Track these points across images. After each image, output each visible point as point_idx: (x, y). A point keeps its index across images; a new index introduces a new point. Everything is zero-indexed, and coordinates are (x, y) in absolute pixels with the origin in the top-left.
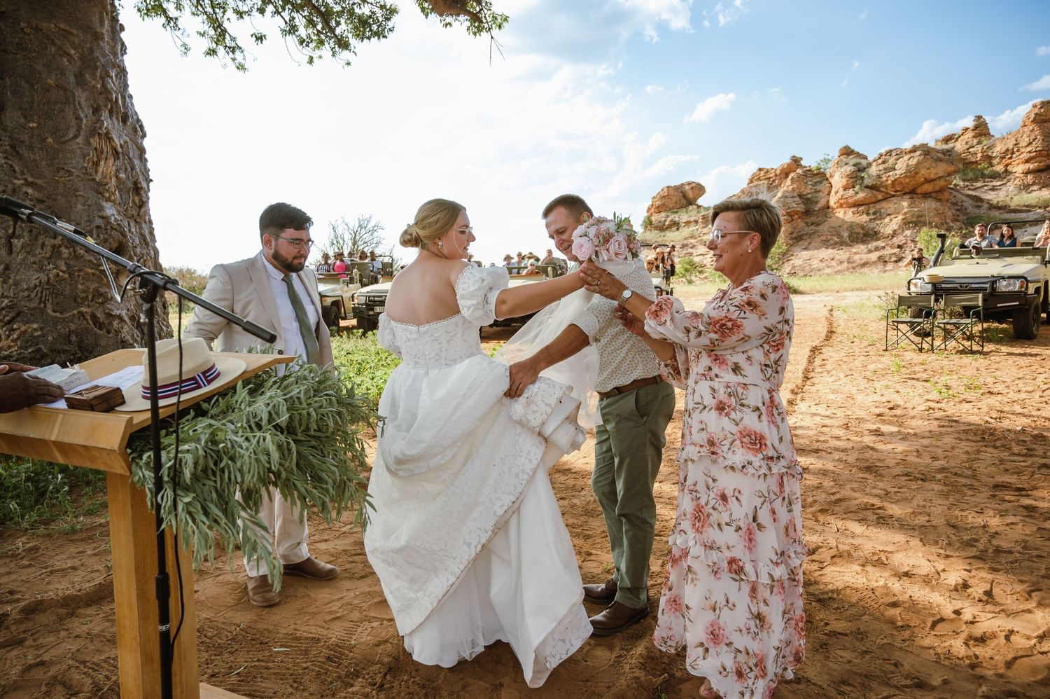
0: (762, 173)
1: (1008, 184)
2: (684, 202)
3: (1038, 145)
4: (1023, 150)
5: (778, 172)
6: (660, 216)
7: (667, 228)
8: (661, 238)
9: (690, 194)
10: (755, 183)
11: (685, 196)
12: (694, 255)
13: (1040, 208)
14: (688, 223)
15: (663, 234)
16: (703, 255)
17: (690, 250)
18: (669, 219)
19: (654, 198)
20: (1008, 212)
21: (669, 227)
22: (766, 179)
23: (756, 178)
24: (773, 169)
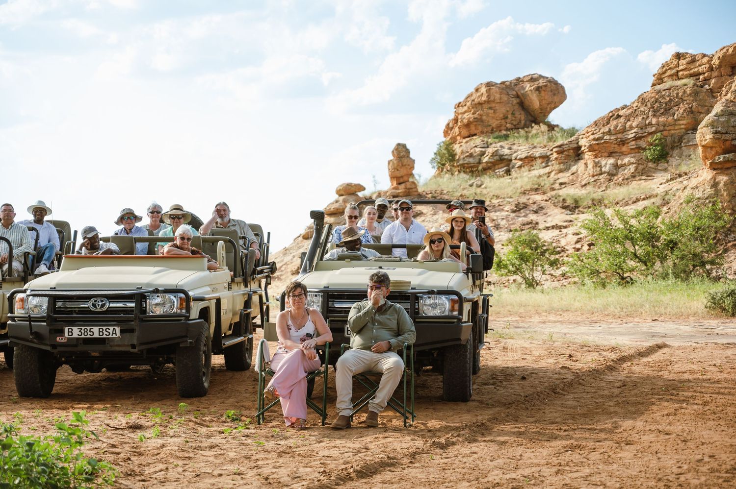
0: (683, 62)
2: (521, 116)
5: (716, 62)
6: (472, 144)
7: (485, 170)
8: (473, 190)
9: (535, 101)
10: (669, 83)
11: (523, 103)
12: (541, 226)
14: (529, 160)
15: (476, 181)
16: (559, 228)
17: (533, 217)
18: (490, 150)
19: (459, 105)
21: (490, 168)
22: (691, 76)
23: (669, 73)
24: (704, 56)
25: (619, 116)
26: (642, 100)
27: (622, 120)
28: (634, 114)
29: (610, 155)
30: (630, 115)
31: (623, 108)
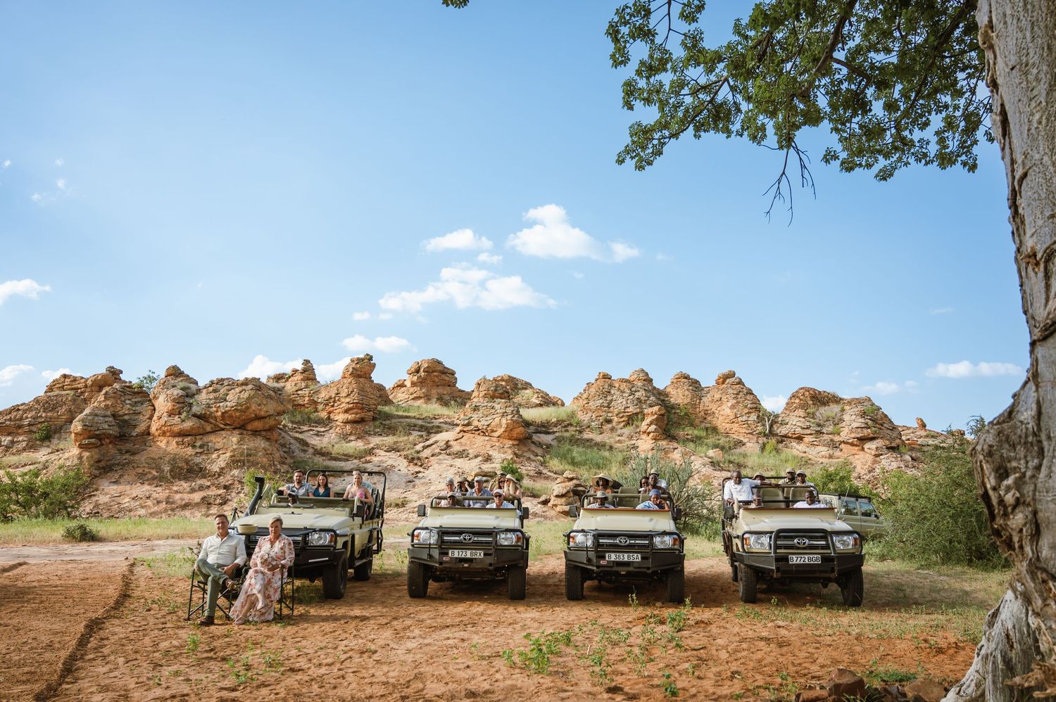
0: (68, 380)
1: (331, 431)
3: (355, 397)
4: (343, 400)
5: (89, 382)
10: (56, 392)
13: (356, 458)
20: (329, 460)
22: (72, 389)
23: (57, 386)
24: (82, 378)
25: (18, 410)
26: (37, 401)
27: (21, 412)
28: (30, 409)
29: (9, 434)
30: (27, 410)
31: (22, 405)
